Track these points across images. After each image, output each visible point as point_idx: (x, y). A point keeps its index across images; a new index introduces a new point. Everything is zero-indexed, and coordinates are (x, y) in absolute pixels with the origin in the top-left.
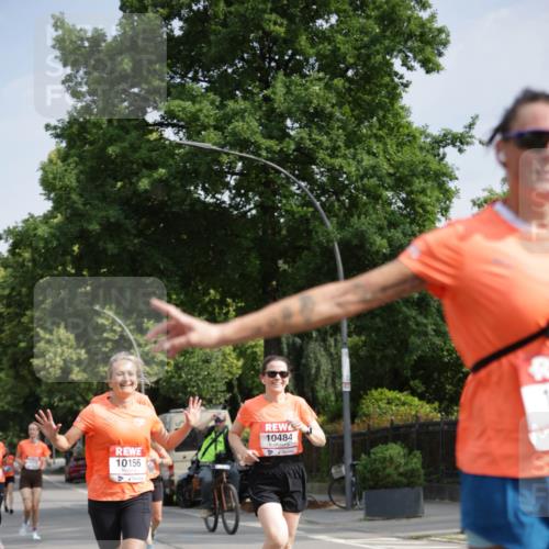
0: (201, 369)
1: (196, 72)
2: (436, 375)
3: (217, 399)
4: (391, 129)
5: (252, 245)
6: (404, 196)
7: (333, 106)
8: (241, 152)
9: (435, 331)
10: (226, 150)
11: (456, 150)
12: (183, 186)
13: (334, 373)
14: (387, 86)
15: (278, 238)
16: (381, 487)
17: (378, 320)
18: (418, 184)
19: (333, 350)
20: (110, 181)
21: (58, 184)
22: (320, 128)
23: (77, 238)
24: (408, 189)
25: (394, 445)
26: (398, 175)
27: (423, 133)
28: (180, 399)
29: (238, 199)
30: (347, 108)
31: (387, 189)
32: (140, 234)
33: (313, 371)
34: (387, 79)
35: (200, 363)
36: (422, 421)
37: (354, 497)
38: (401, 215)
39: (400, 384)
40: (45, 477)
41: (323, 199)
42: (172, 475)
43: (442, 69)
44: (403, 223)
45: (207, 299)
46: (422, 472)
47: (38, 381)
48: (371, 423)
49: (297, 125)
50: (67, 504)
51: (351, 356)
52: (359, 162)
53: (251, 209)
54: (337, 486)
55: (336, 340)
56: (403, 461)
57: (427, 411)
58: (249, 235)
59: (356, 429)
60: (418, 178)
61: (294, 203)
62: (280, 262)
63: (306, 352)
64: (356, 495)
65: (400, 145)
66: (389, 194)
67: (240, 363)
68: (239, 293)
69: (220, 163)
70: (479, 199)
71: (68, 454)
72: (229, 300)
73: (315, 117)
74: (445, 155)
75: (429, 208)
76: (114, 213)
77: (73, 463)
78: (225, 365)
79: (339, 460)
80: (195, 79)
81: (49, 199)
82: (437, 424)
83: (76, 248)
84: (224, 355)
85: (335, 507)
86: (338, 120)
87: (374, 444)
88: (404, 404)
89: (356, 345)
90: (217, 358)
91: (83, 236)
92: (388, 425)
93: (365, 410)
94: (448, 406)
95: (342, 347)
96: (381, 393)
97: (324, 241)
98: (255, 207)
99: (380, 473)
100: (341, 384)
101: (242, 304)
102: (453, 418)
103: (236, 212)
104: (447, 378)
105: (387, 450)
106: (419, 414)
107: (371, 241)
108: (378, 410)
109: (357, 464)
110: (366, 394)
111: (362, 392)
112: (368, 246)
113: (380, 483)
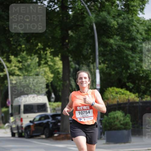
2: (137, 82)
6: (124, 2)
15: (68, 21)
16: (113, 130)
17: (114, 57)
19: (92, 70)
25: (118, 112)
29: (51, 3)
35: (35, 75)
36: (131, 101)
37: (101, 134)
38: (123, 11)
39: (121, 85)
41: (89, 4)
42: (22, 124)
44: (124, 15)
45: (37, 48)
46: (131, 123)
48: (109, 102)
51: (100, 73)
53: (56, 8)
55: (94, 66)
56: (122, 118)
57: (133, 97)
62: (70, 32)
67: (52, 76)
72: (47, 48)
75: (135, 8)
82: (137, 103)
87: (110, 111)
88: (123, 94)
90: (42, 74)
92: (116, 103)
93: (106, 96)
94: (142, 95)
95: (96, 69)
96: (113, 89)
97: (89, 22)
98: (59, 7)
99: (112, 124)
100: (96, 85)
101: (52, 50)
102: (144, 100)
103: (50, 9)
104: (142, 83)
105: (116, 114)
106: (129, 99)
107: (110, 22)
108: (112, 97)
109: (103, 120)
110: (107, 90)
111: (105, 89)
112: (109, 24)
113: (113, 128)
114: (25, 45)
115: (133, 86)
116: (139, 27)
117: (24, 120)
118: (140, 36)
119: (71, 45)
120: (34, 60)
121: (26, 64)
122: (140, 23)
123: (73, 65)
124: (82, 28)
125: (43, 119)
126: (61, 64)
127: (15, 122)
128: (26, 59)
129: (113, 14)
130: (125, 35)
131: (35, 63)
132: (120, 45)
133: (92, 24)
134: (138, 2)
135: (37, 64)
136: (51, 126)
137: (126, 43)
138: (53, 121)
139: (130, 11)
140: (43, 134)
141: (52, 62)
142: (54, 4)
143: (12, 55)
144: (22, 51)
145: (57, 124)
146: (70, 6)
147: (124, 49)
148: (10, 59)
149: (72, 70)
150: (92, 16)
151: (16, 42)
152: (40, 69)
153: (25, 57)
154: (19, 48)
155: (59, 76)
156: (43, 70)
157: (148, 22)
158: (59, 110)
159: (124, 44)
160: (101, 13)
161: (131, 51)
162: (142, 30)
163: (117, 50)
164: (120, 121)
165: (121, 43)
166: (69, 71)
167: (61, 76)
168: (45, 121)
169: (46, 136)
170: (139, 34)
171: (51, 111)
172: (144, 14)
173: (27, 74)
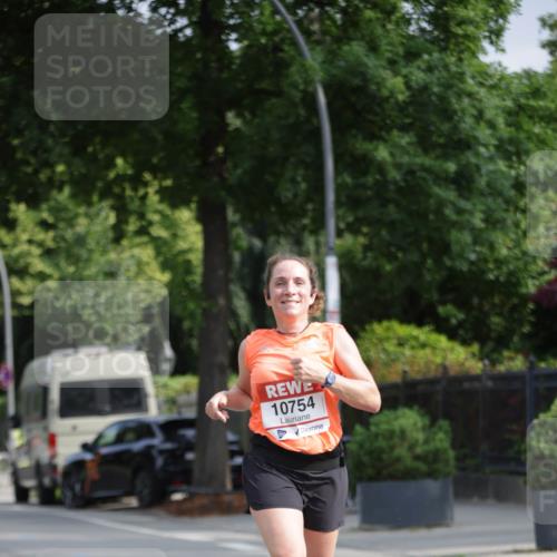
2: (475, 301)
6: (431, 8)
15: (226, 75)
16: (385, 479)
17: (391, 208)
25: (407, 412)
29: (163, 11)
35: (101, 277)
36: (452, 373)
38: (426, 40)
39: (418, 312)
41: (300, 13)
42: (53, 456)
44: (430, 54)
45: (112, 175)
46: (451, 454)
51: (342, 268)
53: (181, 30)
55: (318, 244)
57: (459, 357)
62: (230, 116)
67: (166, 277)
68: (164, 165)
72: (147, 176)
75: (470, 29)
82: (477, 378)
88: (424, 346)
90: (128, 270)
92: (398, 379)
94: (493, 351)
95: (327, 254)
96: (388, 329)
97: (300, 81)
98: (191, 24)
99: (385, 456)
100: (324, 312)
101: (168, 183)
102: (502, 368)
104: (494, 305)
105: (396, 418)
106: (447, 363)
107: (379, 80)
108: (383, 356)
109: (348, 442)
110: (364, 330)
112: (373, 87)
113: (385, 472)
114: (68, 165)
115: (461, 316)
116: (485, 100)
117: (60, 441)
118: (488, 132)
119: (236, 166)
120: (98, 221)
121: (69, 234)
122: (487, 83)
123: (243, 238)
124: (274, 100)
125: (130, 436)
126: (197, 233)
127: (28, 447)
128: (71, 215)
129: (387, 51)
130: (433, 128)
131: (105, 232)
132: (415, 168)
133: (310, 89)
134: (482, 6)
135: (111, 235)
136: (160, 462)
137: (437, 158)
138: (168, 446)
139: (453, 41)
140: (129, 494)
141: (167, 228)
142: (174, 15)
143: (18, 201)
144: (57, 183)
145: (182, 455)
146: (232, 22)
147: (431, 182)
148: (11, 215)
149: (237, 257)
150: (313, 59)
151: (34, 153)
152: (122, 252)
153: (65, 209)
154: (43, 176)
155: (189, 279)
156: (133, 256)
157: (516, 81)
158: (189, 405)
159: (427, 161)
160: (346, 48)
161: (452, 187)
162: (494, 112)
163: (402, 184)
164: (411, 447)
165: (418, 160)
166: (229, 262)
167: (197, 278)
168: (138, 446)
169: (141, 500)
170: (483, 124)
171: (159, 408)
172: (503, 50)
173: (74, 273)
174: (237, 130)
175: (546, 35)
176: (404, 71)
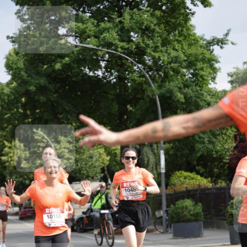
0: (88, 162)
1: (84, 8)
2: (209, 164)
3: (96, 177)
4: (185, 37)
5: (114, 97)
6: (192, 71)
7: (155, 25)
8: (108, 49)
9: (208, 141)
10: (100, 48)
11: (219, 47)
12: (78, 67)
13: (156, 163)
14: (183, 14)
15: (127, 94)
16: (181, 222)
18: (199, 65)
19: (156, 151)
20: (40, 64)
21: (14, 66)
22: (148, 37)
23: (24, 94)
24: (194, 68)
25: (188, 200)
26: (189, 60)
27: (202, 38)
28: (78, 177)
29: (106, 74)
30: (162, 26)
31: (183, 68)
32: (56, 92)
33: (146, 162)
34: (183, 11)
35: (88, 159)
36: (202, 187)
37: (167, 227)
38: (191, 81)
39: (191, 169)
40: (9, 217)
41: (150, 73)
43: (212, 5)
44: (192, 86)
46: (202, 214)
47: (5, 168)
48: (176, 189)
49: (136, 35)
50: (20, 231)
51: (165, 154)
52: (169, 54)
53: (113, 79)
54: (158, 221)
55: (157, 146)
56: (192, 208)
57: (205, 182)
58: (112, 92)
59: (168, 192)
60: (199, 62)
61: (135, 76)
62: (129, 106)
63: (142, 153)
64: (169, 226)
65: (190, 45)
66: (185, 70)
67: (108, 158)
68: (107, 122)
69: (97, 55)
70: (231, 73)
71: (20, 206)
73: (146, 31)
74: (213, 50)
75: (205, 77)
76: (43, 81)
77: (23, 210)
78: (100, 159)
79: (159, 207)
80: (84, 12)
81: (9, 74)
82: (210, 189)
83: (23, 99)
84: (100, 154)
85: (158, 232)
86: (158, 32)
87: (177, 199)
88: (193, 179)
89: (168, 148)
90: (96, 156)
91: (27, 93)
92: (184, 190)
93: (172, 182)
94: (216, 180)
95: (161, 150)
96: (181, 173)
98: (115, 78)
99: (181, 215)
100: (160, 169)
102: (218, 186)
103: (105, 81)
104: (215, 165)
105: (184, 203)
106: (200, 184)
107: (175, 95)
108: (179, 182)
109: (169, 210)
110: (173, 174)
111: (171, 173)
112: (174, 97)
113: (181, 220)
115: (203, 170)
117: (75, 211)
119: (130, 123)
122: (211, 94)
124: (141, 101)
133: (154, 97)
134: (208, 70)
142: (110, 75)
150: (155, 88)
152: (94, 150)
155: (116, 158)
156: (98, 152)
157: (220, 93)
164: (189, 212)
167: (118, 158)
172: (216, 83)
174: (131, 111)
175: (230, 79)
176: (185, 91)
